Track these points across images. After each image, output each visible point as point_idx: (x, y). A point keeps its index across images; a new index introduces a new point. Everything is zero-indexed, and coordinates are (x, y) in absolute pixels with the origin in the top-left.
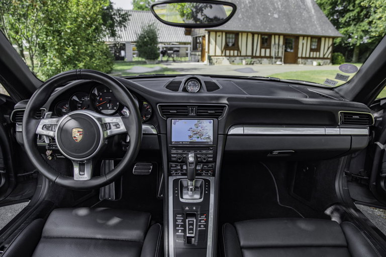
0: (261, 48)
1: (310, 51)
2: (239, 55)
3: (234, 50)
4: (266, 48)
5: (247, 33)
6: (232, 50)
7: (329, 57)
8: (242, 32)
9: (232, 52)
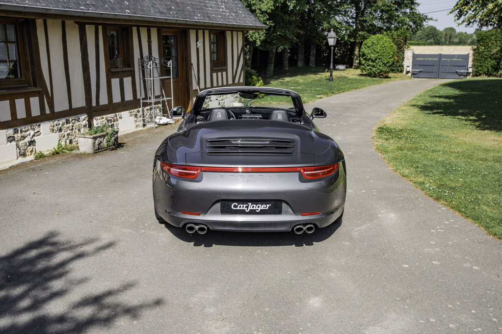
0: (110, 75)
1: (212, 71)
2: (48, 111)
3: (27, 97)
4: (121, 75)
5: (63, 18)
6: (20, 96)
7: (241, 81)
8: (46, 16)
9: (20, 103)
